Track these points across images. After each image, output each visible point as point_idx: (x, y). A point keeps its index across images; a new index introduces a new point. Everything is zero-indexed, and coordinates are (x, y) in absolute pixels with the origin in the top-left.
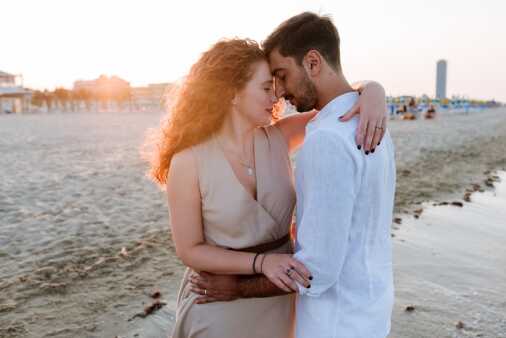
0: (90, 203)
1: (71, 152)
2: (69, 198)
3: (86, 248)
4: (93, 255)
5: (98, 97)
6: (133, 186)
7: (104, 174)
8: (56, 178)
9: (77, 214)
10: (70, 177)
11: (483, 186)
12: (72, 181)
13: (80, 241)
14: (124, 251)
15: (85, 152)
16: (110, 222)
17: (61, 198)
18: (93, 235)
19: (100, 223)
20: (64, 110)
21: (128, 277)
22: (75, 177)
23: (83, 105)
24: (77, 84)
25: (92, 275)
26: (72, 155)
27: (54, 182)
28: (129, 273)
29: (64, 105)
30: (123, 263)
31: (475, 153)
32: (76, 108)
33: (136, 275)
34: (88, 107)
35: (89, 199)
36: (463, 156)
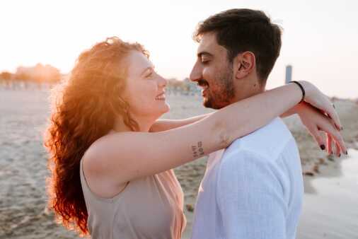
0: (21, 167)
1: (9, 122)
3: (14, 207)
4: (20, 214)
7: (35, 142)
9: (9, 176)
10: (5, 144)
11: (326, 161)
13: (9, 201)
14: (46, 211)
15: (20, 123)
16: (37, 184)
18: (22, 196)
20: (7, 88)
22: (10, 145)
23: (22, 85)
25: (16, 233)
28: (49, 231)
29: (8, 84)
30: (45, 221)
34: (26, 86)
35: (20, 163)
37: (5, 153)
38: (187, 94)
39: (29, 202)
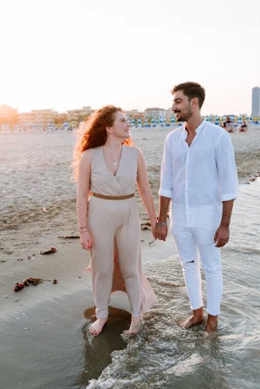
38: (149, 126)
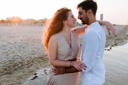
1: (8, 37)
2: (9, 49)
3: (15, 62)
4: (18, 64)
5: (13, 22)
6: (26, 46)
7: (18, 42)
8: (5, 44)
10: (8, 43)
12: (9, 44)
13: (13, 60)
14: (26, 63)
16: (21, 55)
17: (7, 49)
18: (17, 59)
19: (18, 55)
20: (4, 26)
21: (28, 69)
22: (10, 44)
23: (9, 24)
24: (7, 18)
25: (18, 69)
26: (8, 38)
27: (4, 45)
28: (27, 68)
29: (4, 24)
30: (26, 66)
31: (111, 37)
32: (7, 25)
33: (30, 69)
35: (15, 49)
36: (109, 38)
37: (9, 46)
39: (20, 60)
